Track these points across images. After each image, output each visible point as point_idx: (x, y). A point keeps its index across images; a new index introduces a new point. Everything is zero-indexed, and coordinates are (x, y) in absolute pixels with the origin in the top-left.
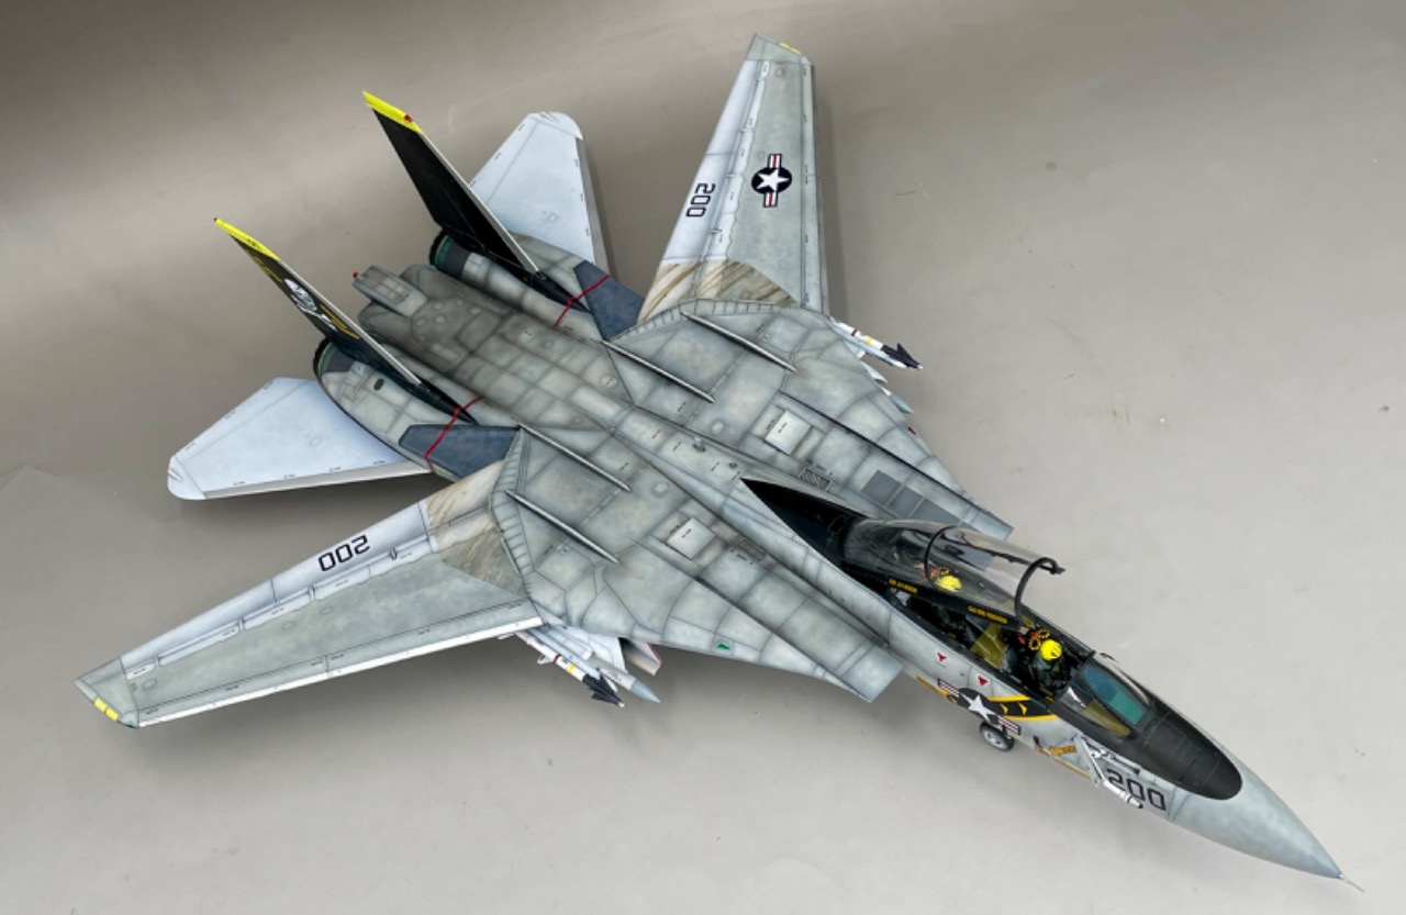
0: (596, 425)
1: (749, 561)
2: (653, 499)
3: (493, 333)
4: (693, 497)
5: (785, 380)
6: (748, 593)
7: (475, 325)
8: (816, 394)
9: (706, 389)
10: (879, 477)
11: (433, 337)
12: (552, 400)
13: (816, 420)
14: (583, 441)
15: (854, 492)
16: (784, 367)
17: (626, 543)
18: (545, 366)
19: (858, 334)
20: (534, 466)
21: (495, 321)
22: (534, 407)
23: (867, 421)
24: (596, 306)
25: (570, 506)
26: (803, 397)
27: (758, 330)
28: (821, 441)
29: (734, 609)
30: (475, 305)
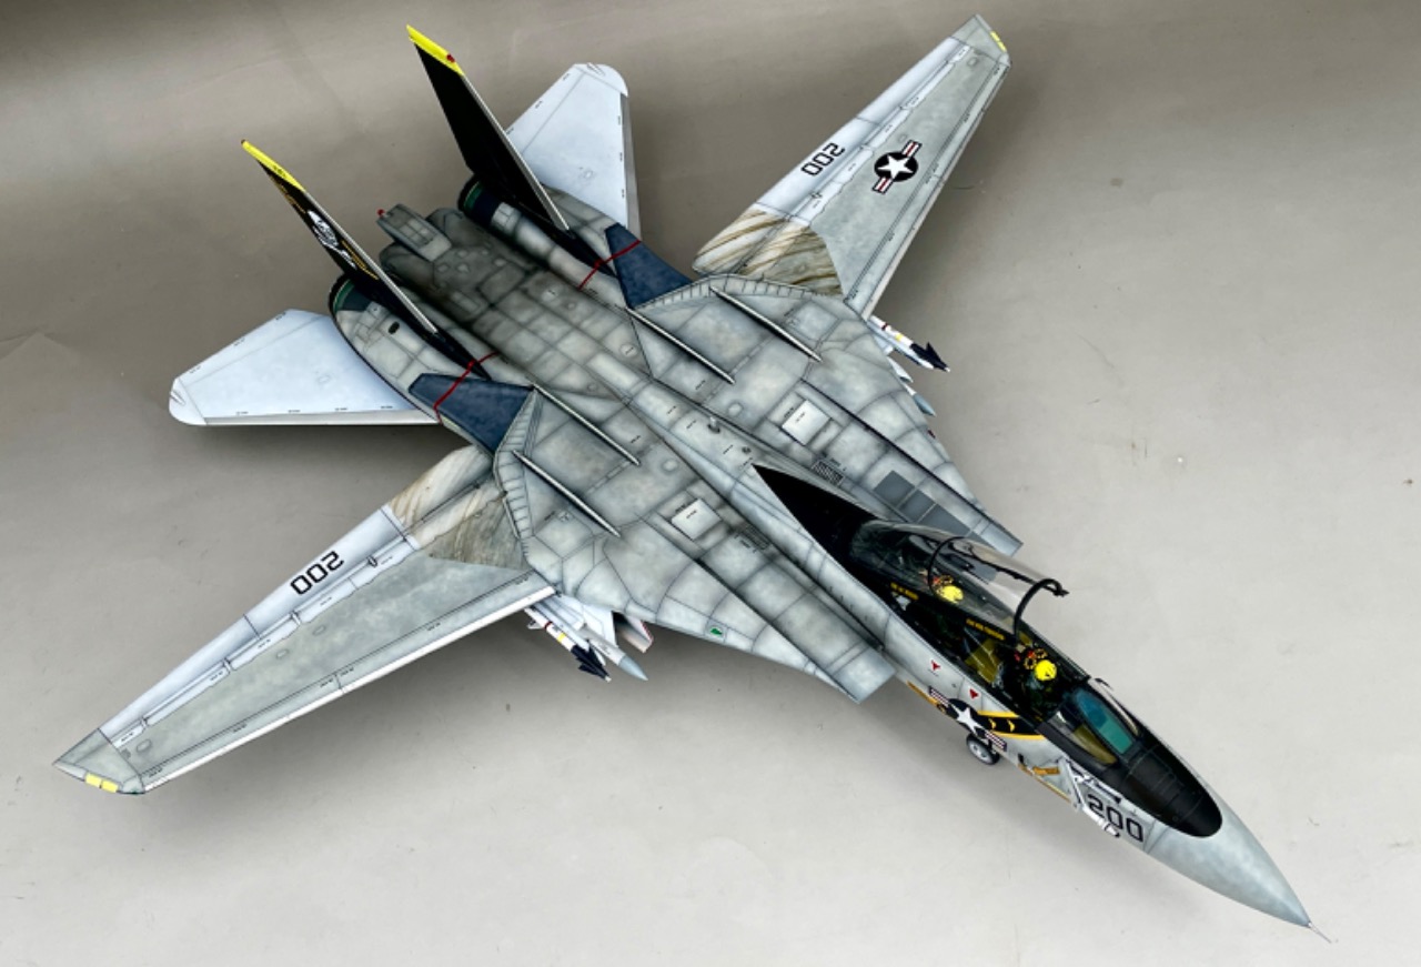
0: (610, 393)
1: (752, 549)
2: (661, 475)
3: (516, 288)
4: (703, 478)
5: (808, 369)
6: (747, 581)
7: (498, 277)
8: (839, 386)
9: (727, 368)
10: (893, 478)
11: (454, 285)
12: (569, 364)
13: (835, 413)
14: (596, 408)
15: (866, 490)
16: (810, 356)
17: (630, 517)
18: (566, 328)
19: (888, 329)
20: (544, 428)
22: (550, 368)
23: (887, 420)
24: (624, 272)
25: (577, 474)
26: (825, 388)
27: (787, 314)
28: (838, 435)
29: (732, 595)
30: (501, 257)
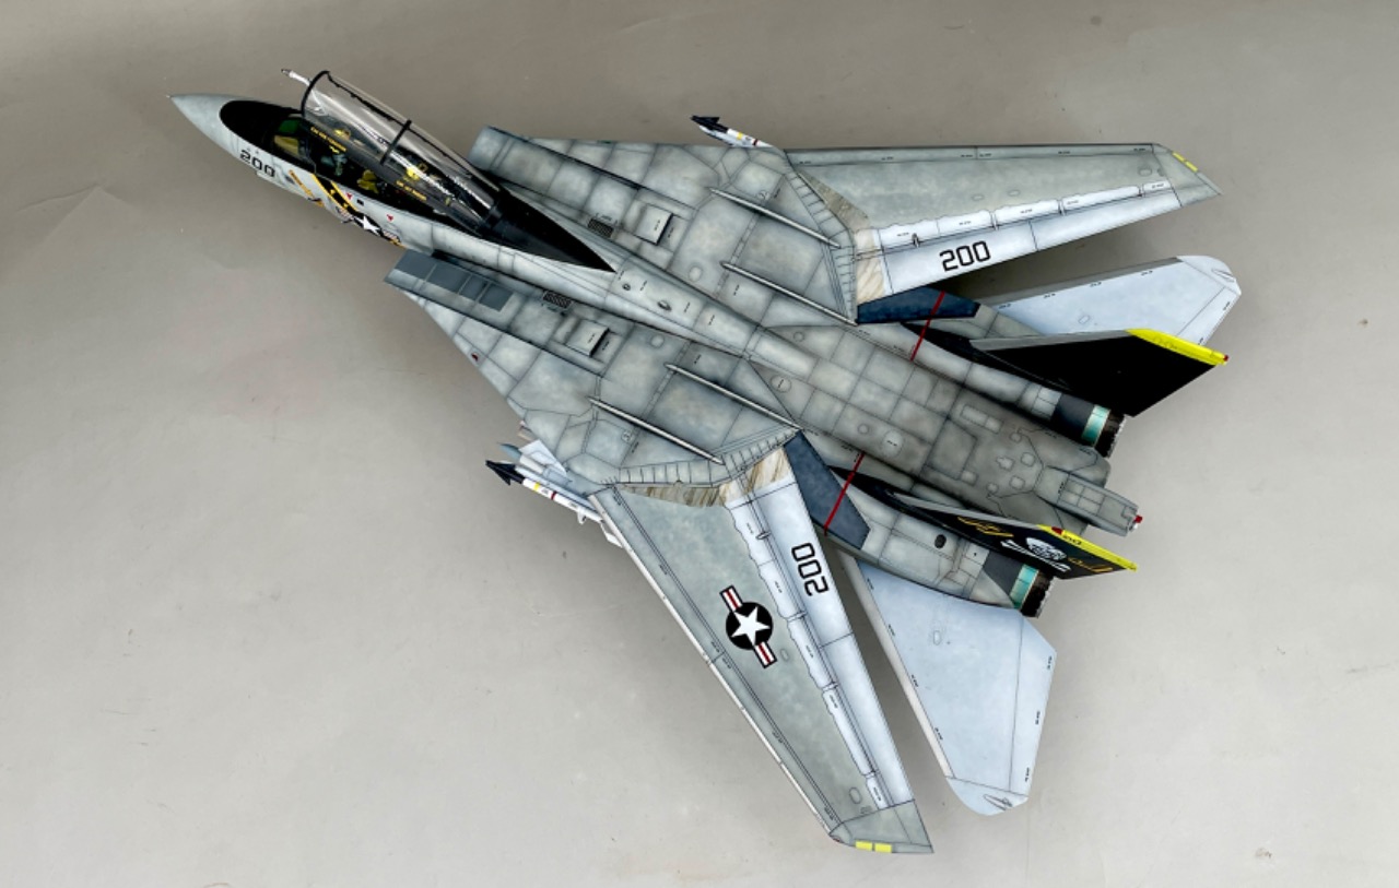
0: (775, 333)
1: (599, 216)
2: (698, 259)
3: (934, 444)
4: (664, 271)
5: (598, 388)
6: (594, 186)
7: (961, 456)
8: (565, 376)
9: (677, 377)
13: (562, 350)
15: (519, 293)
16: (600, 401)
17: (708, 209)
19: (549, 495)
20: (823, 279)
21: (938, 461)
23: (514, 353)
26: (577, 371)
28: (554, 332)
29: (600, 167)
30: (973, 484)
